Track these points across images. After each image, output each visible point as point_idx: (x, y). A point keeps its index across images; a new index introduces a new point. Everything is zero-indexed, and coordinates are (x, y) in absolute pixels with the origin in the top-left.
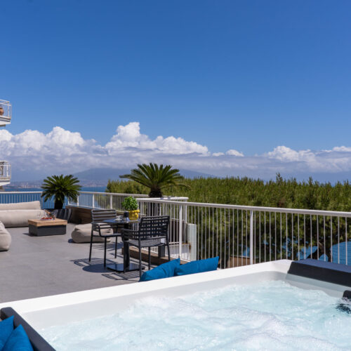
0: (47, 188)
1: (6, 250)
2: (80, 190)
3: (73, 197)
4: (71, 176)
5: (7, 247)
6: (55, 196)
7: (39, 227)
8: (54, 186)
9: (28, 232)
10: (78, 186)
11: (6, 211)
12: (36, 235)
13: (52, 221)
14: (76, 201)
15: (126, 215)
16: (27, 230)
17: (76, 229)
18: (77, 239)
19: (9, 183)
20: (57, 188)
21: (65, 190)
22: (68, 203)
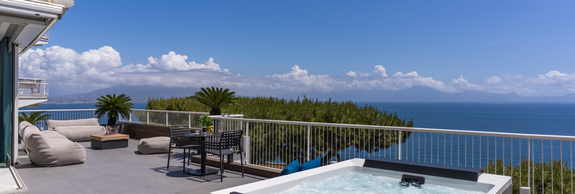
0: (100, 106)
1: (82, 163)
2: (133, 107)
3: (126, 114)
4: (123, 95)
5: (84, 160)
6: (109, 113)
7: (103, 142)
8: (108, 104)
9: (90, 146)
10: (131, 104)
11: (66, 127)
12: (101, 149)
13: (115, 135)
14: (128, 118)
15: (204, 130)
16: (89, 144)
17: (143, 143)
18: (143, 150)
19: (46, 100)
20: (111, 106)
21: (118, 108)
22: (121, 119)
